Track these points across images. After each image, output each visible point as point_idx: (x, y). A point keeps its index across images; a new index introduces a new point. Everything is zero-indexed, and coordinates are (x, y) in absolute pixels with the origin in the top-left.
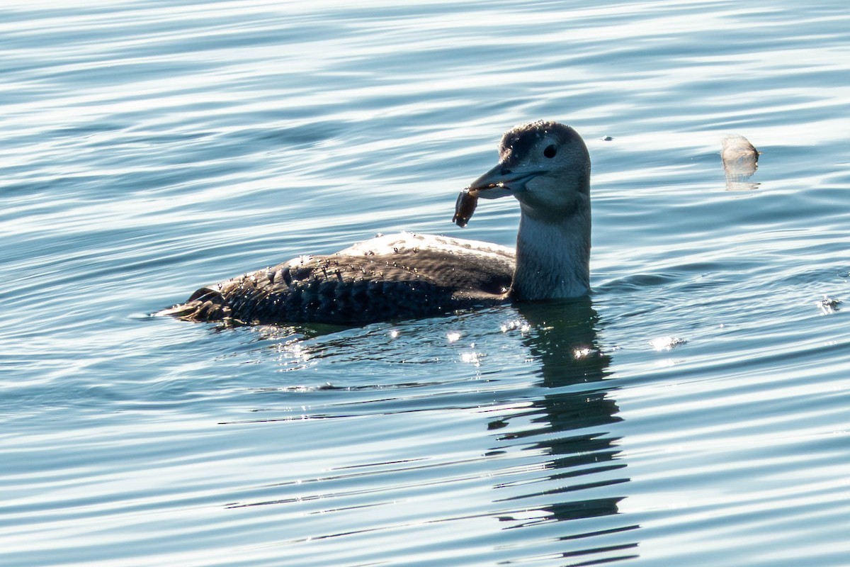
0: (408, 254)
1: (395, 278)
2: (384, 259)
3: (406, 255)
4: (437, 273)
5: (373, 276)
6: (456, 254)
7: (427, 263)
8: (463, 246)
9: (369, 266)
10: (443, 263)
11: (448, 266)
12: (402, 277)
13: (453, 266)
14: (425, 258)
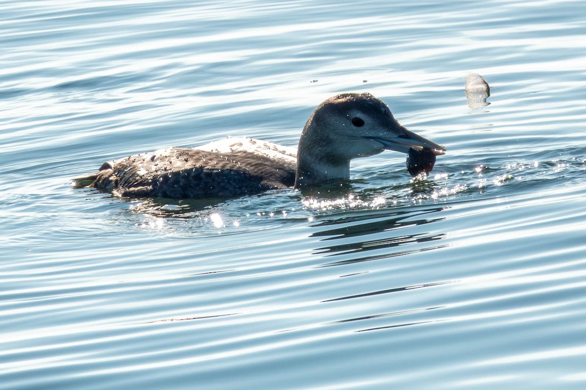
0: (239, 154)
1: (224, 166)
2: (221, 155)
3: (237, 154)
4: (252, 168)
5: (209, 164)
6: (271, 157)
7: (248, 161)
8: (280, 152)
9: (209, 157)
10: (259, 162)
11: (262, 164)
12: (228, 167)
13: (266, 165)
14: (249, 158)
